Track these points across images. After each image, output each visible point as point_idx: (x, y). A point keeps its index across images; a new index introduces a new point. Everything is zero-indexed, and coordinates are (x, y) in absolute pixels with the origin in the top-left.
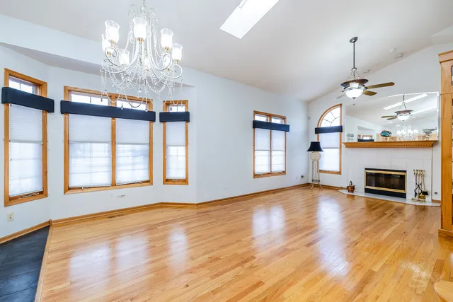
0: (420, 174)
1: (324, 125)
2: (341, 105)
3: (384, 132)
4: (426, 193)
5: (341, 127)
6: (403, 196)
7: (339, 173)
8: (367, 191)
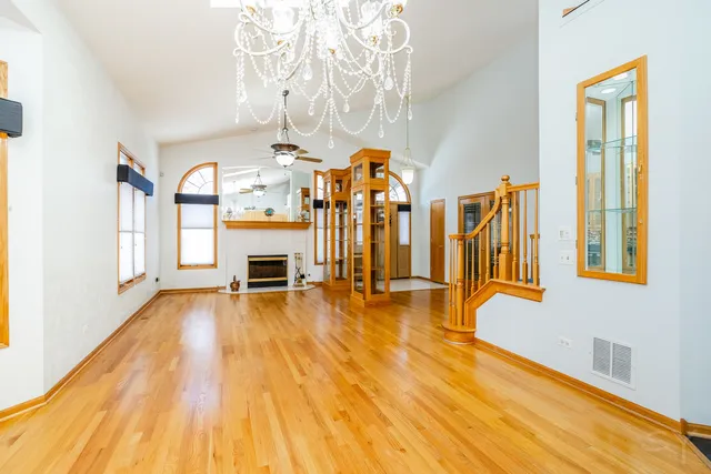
0: (298, 257)
1: (187, 190)
2: (216, 164)
3: (269, 209)
4: (303, 277)
5: (217, 197)
6: (285, 283)
7: (214, 266)
8: (251, 285)
